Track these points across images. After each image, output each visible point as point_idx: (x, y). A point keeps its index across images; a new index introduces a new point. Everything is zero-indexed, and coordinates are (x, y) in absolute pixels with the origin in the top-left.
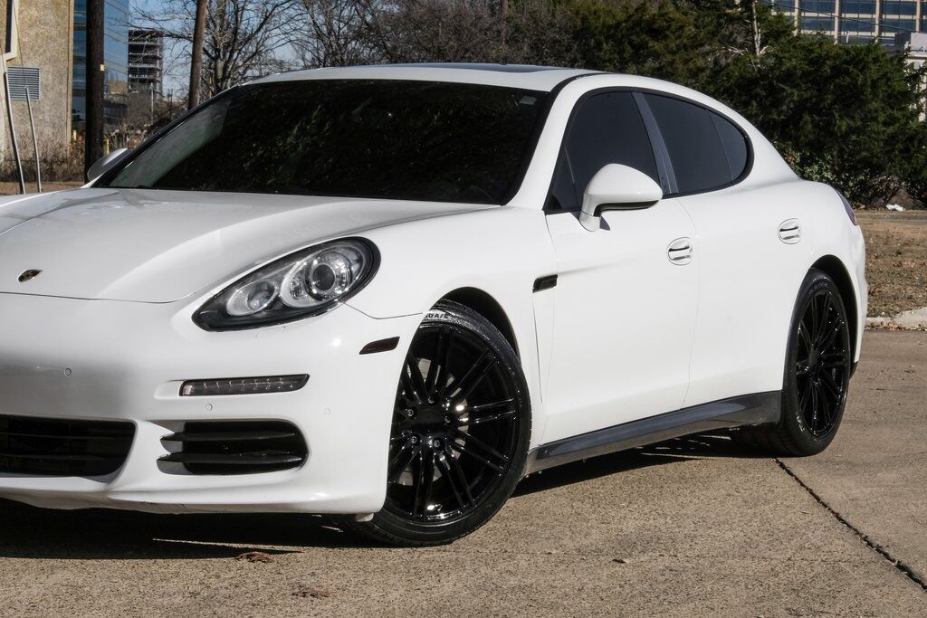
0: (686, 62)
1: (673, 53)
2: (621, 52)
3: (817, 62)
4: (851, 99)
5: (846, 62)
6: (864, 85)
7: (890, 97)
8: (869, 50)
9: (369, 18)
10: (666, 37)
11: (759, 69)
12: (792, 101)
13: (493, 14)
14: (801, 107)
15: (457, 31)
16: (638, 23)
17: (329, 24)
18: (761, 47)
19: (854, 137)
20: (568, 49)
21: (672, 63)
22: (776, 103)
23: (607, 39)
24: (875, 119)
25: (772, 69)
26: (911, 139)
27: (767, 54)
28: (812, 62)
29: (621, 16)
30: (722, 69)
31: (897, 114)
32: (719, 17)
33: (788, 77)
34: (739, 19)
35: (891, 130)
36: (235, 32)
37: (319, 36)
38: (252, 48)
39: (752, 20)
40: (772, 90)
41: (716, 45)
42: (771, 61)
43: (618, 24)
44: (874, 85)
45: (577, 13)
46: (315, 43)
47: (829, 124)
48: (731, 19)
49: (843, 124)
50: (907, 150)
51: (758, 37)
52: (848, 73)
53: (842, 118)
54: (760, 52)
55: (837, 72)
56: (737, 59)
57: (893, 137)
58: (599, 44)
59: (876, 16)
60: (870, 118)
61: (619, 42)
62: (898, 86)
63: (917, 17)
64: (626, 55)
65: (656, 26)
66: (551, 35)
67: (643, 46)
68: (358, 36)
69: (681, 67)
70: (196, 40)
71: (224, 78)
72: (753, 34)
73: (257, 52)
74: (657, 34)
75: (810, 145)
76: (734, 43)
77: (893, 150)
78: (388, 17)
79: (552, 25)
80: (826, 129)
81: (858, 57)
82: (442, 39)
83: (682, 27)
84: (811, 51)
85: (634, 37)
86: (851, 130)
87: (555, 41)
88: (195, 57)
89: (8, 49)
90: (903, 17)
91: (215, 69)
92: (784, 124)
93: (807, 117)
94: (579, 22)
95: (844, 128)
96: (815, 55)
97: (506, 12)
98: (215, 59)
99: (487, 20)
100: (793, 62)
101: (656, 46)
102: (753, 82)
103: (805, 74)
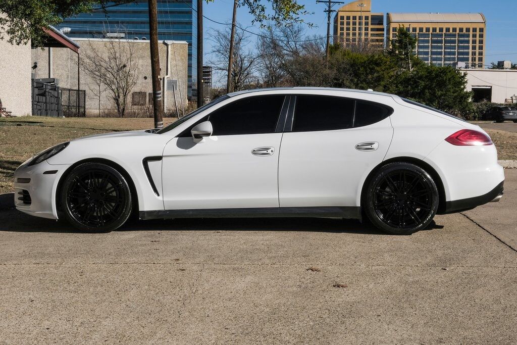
0: (388, 73)
1: (383, 71)
2: (366, 71)
3: (430, 73)
4: (441, 85)
5: (440, 72)
6: (446, 80)
7: (454, 83)
8: (447, 68)
9: (283, 62)
10: (381, 65)
11: (411, 76)
12: (422, 85)
13: (324, 60)
14: (425, 87)
15: (313, 65)
16: (371, 61)
17: (270, 63)
18: (412, 68)
19: (443, 97)
20: (349, 70)
21: (383, 74)
22: (417, 87)
23: (362, 66)
24: (450, 91)
25: (415, 75)
26: (462, 97)
27: (414, 70)
28: (429, 73)
29: (366, 59)
30: (399, 75)
31: (457, 89)
32: (398, 58)
33: (421, 78)
34: (404, 59)
35: (455, 94)
36: (241, 68)
37: (267, 68)
38: (246, 72)
39: (408, 59)
40: (416, 82)
41: (397, 68)
42: (415, 73)
43: (365, 62)
44: (449, 79)
45: (351, 58)
46: (266, 70)
47: (435, 93)
48: (402, 59)
49: (440, 93)
50: (460, 101)
51: (410, 65)
52: (441, 76)
53: (438, 91)
54: (411, 70)
55: (437, 76)
56: (404, 72)
57: (456, 97)
58: (359, 69)
59: (443, 56)
60: (447, 91)
61: (365, 68)
62: (458, 80)
63: (456, 56)
64: (368, 72)
65: (377, 62)
66: (343, 66)
67: (373, 69)
68: (280, 67)
69: (386, 75)
70: (229, 71)
71: (238, 82)
72: (409, 64)
73: (248, 74)
74: (378, 65)
75: (428, 100)
76: (403, 67)
77: (456, 101)
78: (290, 61)
79: (343, 63)
80: (434, 94)
81: (444, 71)
82: (308, 68)
83: (386, 62)
84: (428, 69)
85: (370, 66)
86: (442, 95)
87: (344, 68)
88: (228, 76)
89: (167, 74)
90: (451, 56)
91: (235, 80)
92: (419, 93)
93: (427, 91)
94: (352, 61)
95: (439, 94)
96: (429, 71)
97: (328, 59)
98: (235, 76)
99: (322, 62)
100: (423, 73)
101: (378, 69)
102: (409, 80)
103: (426, 77)
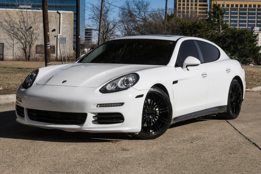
0: (205, 34)
1: (202, 32)
3: (234, 34)
4: (241, 41)
5: (241, 34)
6: (244, 38)
7: (250, 41)
8: (245, 31)
9: (136, 25)
10: (201, 28)
11: (221, 35)
13: (163, 24)
14: (230, 43)
15: (155, 28)
16: (195, 26)
17: (128, 26)
18: (222, 31)
19: (242, 50)
20: (180, 31)
21: (202, 34)
22: (225, 43)
23: (188, 29)
24: (247, 46)
25: (224, 35)
26: (255, 50)
28: (233, 34)
29: (191, 24)
30: (213, 35)
31: (252, 45)
32: (213, 24)
33: (228, 37)
34: (217, 24)
35: (250, 48)
36: (108, 29)
37: (126, 29)
38: (111, 32)
39: (220, 25)
40: (224, 40)
41: (212, 30)
42: (224, 33)
43: (190, 26)
44: (246, 38)
45: (181, 24)
46: (125, 31)
48: (215, 24)
50: (254, 52)
51: (221, 28)
52: (241, 36)
53: (239, 46)
54: (221, 32)
55: (238, 35)
56: (216, 33)
57: (251, 50)
58: (186, 30)
59: (247, 23)
60: (245, 45)
61: (191, 30)
62: (252, 39)
63: (256, 23)
64: (192, 33)
65: (199, 26)
66: (176, 28)
67: (196, 30)
68: (134, 29)
69: (204, 35)
70: (99, 31)
71: (106, 39)
72: (220, 28)
73: (112, 33)
74: (199, 28)
75: (233, 51)
76: (216, 30)
77: (251, 53)
78: (141, 25)
79: (176, 26)
80: (236, 48)
81: (243, 32)
82: (152, 29)
83: (204, 26)
84: (233, 31)
85: (194, 29)
86: (241, 48)
87: (177, 30)
88: (99, 34)
90: (252, 23)
91: (104, 37)
92: (227, 47)
93: (232, 46)
94: (182, 26)
95: (240, 48)
97: (166, 23)
98: (103, 35)
99: (162, 25)
100: (229, 34)
101: (199, 30)
102: (220, 38)
103: (231, 36)
